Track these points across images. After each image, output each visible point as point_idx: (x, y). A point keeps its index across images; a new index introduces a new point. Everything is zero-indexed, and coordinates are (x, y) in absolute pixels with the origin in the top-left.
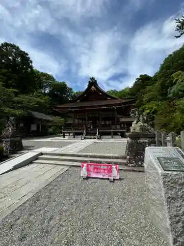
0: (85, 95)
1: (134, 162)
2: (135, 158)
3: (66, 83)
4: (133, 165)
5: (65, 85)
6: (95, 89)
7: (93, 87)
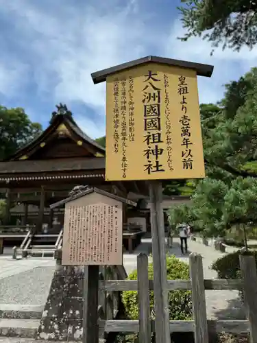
0: (43, 145)
1: (56, 326)
2: (60, 316)
3: (26, 113)
4: (52, 335)
5: (23, 116)
6: (68, 132)
7: (63, 127)
